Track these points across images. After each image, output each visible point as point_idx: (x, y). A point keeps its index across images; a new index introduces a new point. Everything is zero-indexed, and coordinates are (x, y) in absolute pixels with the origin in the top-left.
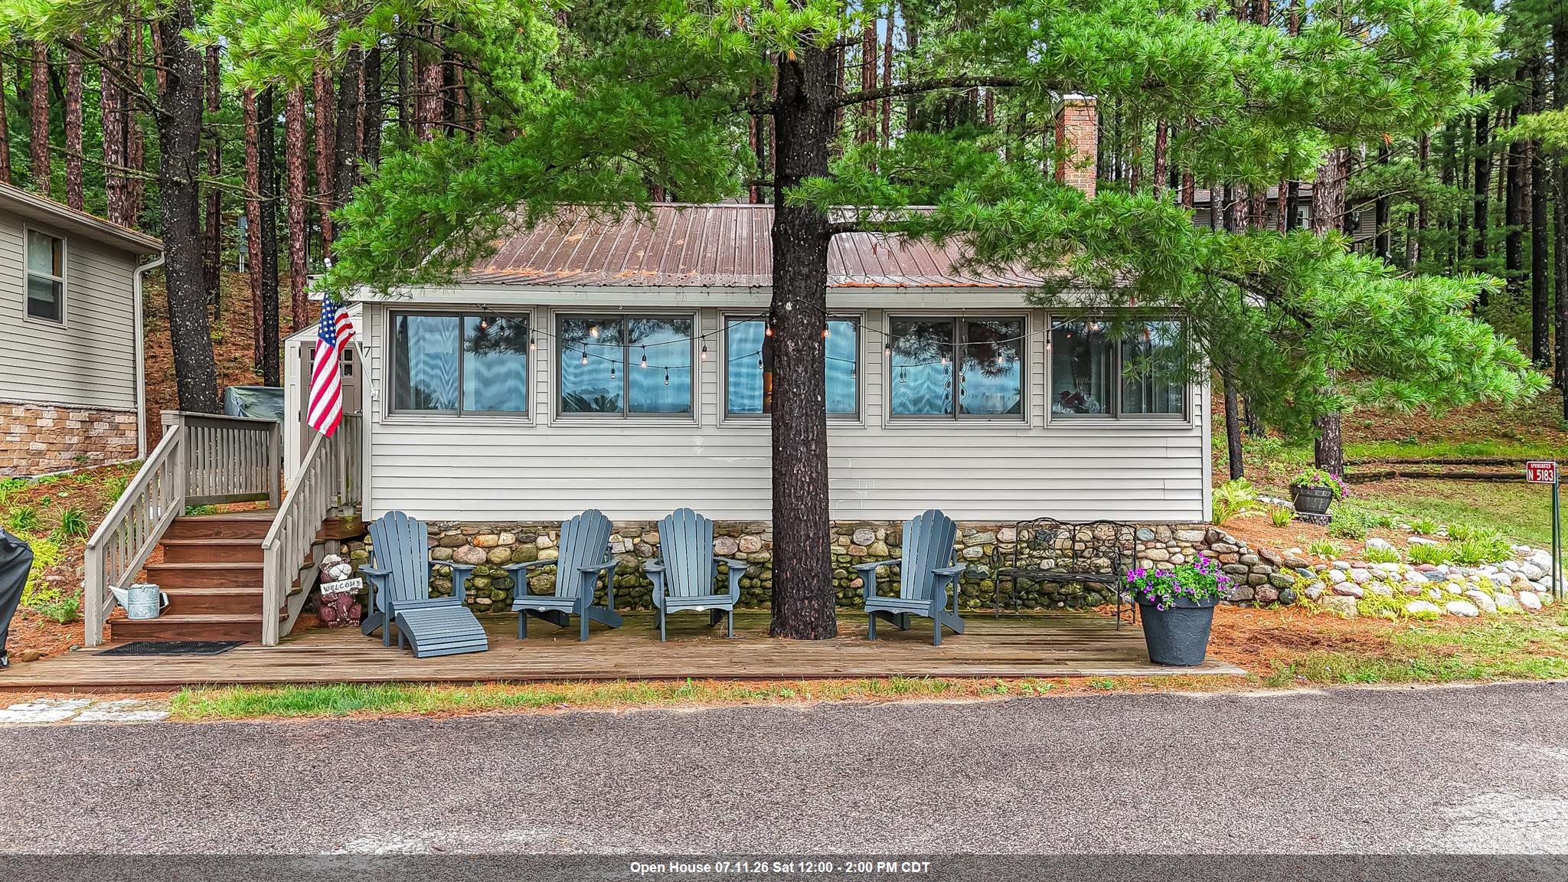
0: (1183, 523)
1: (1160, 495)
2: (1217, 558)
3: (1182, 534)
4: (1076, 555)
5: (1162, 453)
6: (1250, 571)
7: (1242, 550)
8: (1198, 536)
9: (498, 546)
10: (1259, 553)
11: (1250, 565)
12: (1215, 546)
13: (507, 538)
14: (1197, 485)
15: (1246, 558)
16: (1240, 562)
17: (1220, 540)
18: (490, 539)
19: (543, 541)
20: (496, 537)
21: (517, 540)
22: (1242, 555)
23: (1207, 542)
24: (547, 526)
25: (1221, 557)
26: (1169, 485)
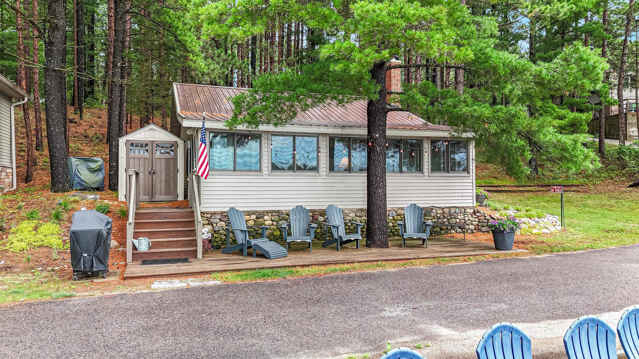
0: (468, 207)
1: (461, 198)
2: (478, 218)
3: (468, 210)
4: (439, 218)
5: (462, 184)
6: (488, 222)
7: (486, 215)
8: (472, 211)
9: (250, 220)
10: (490, 216)
11: (488, 220)
12: (477, 214)
13: (253, 217)
14: (471, 194)
15: (487, 218)
16: (485, 219)
17: (478, 212)
18: (248, 217)
19: (266, 218)
20: (249, 217)
21: (257, 218)
22: (485, 217)
23: (474, 213)
24: (268, 212)
25: (479, 218)
26: (464, 195)
